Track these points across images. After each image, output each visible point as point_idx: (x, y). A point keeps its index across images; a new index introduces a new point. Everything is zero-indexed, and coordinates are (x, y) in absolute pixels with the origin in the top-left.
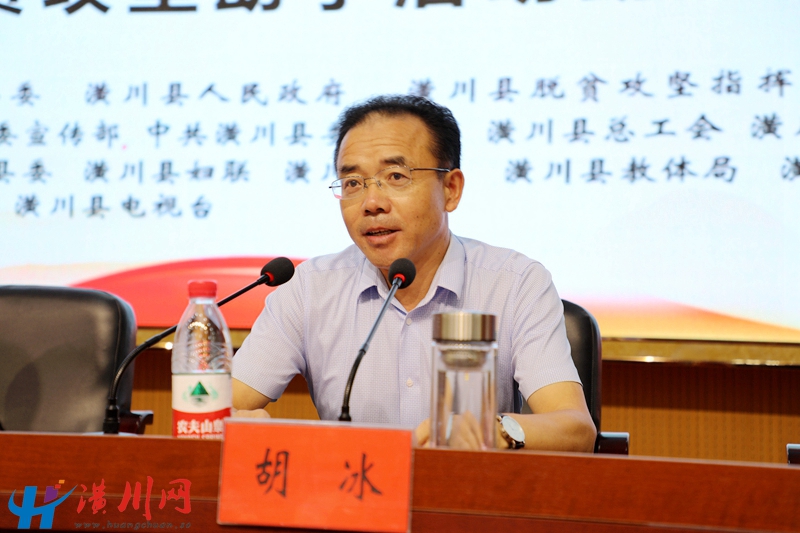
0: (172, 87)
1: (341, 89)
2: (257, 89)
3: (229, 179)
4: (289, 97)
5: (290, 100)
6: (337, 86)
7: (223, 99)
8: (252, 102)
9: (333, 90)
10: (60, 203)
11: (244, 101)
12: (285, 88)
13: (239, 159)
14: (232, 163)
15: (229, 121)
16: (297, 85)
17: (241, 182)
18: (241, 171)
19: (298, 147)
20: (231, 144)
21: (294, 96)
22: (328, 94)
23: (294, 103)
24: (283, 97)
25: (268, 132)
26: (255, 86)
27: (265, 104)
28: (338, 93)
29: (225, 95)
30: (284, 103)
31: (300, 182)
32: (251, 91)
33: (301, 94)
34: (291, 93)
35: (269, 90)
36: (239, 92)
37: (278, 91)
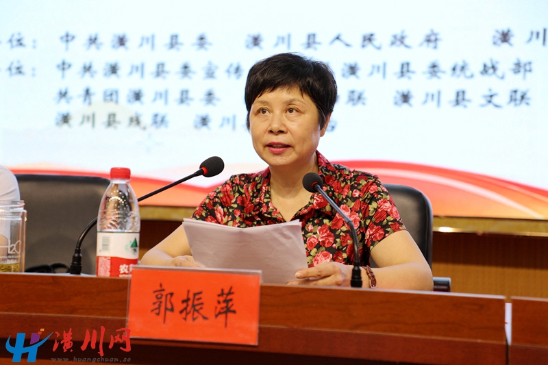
0: (309, 36)
1: (439, 37)
2: (373, 37)
3: (351, 104)
4: (398, 43)
5: (399, 46)
6: (436, 35)
7: (347, 45)
8: (369, 47)
9: (433, 38)
10: (226, 120)
11: (363, 46)
12: (395, 37)
13: (358, 89)
14: (353, 92)
15: (352, 62)
16: (405, 34)
17: (360, 106)
18: (359, 98)
19: (404, 80)
20: (352, 78)
21: (402, 43)
22: (428, 41)
23: (402, 48)
24: (393, 43)
25: (382, 69)
26: (372, 35)
27: (379, 48)
28: (436, 40)
29: (349, 42)
30: (394, 48)
31: (405, 106)
32: (369, 39)
33: (407, 41)
34: (400, 40)
35: (382, 38)
36: (360, 40)
37: (390, 39)
